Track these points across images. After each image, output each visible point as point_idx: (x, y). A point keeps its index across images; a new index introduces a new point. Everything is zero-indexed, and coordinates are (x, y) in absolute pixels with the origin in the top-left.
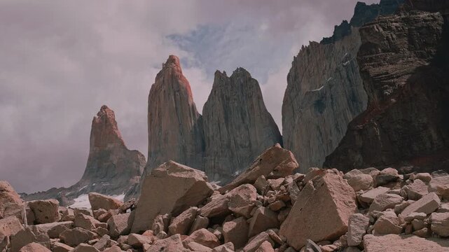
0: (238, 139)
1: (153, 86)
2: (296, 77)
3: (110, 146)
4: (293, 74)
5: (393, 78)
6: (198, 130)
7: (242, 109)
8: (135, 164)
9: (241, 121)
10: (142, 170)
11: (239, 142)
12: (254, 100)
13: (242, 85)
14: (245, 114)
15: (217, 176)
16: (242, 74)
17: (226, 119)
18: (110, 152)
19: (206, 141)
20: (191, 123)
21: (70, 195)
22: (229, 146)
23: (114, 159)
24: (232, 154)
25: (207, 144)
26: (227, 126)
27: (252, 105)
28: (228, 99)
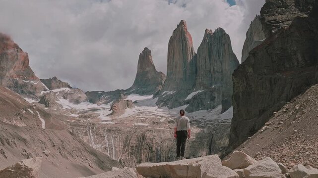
0: (215, 68)
1: (171, 37)
2: (251, 33)
3: (148, 69)
4: (249, 32)
5: (279, 23)
6: (194, 61)
7: (219, 51)
8: (160, 79)
9: (218, 57)
10: (163, 82)
11: (216, 69)
12: (226, 46)
13: (220, 37)
14: (220, 54)
15: (202, 88)
16: (221, 31)
17: (210, 56)
18: (147, 72)
19: (198, 68)
20: (190, 58)
21: (126, 94)
22: (210, 71)
23: (150, 76)
24: (212, 76)
25: (198, 70)
26: (210, 60)
27: (225, 49)
28: (211, 45)
